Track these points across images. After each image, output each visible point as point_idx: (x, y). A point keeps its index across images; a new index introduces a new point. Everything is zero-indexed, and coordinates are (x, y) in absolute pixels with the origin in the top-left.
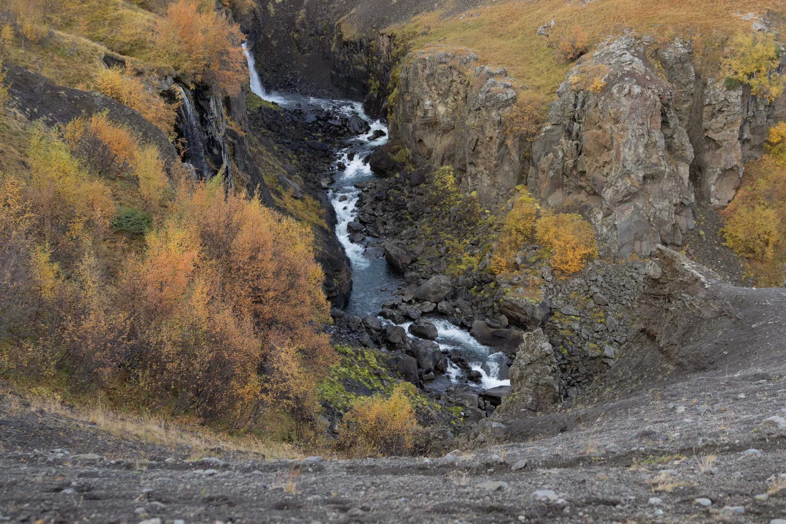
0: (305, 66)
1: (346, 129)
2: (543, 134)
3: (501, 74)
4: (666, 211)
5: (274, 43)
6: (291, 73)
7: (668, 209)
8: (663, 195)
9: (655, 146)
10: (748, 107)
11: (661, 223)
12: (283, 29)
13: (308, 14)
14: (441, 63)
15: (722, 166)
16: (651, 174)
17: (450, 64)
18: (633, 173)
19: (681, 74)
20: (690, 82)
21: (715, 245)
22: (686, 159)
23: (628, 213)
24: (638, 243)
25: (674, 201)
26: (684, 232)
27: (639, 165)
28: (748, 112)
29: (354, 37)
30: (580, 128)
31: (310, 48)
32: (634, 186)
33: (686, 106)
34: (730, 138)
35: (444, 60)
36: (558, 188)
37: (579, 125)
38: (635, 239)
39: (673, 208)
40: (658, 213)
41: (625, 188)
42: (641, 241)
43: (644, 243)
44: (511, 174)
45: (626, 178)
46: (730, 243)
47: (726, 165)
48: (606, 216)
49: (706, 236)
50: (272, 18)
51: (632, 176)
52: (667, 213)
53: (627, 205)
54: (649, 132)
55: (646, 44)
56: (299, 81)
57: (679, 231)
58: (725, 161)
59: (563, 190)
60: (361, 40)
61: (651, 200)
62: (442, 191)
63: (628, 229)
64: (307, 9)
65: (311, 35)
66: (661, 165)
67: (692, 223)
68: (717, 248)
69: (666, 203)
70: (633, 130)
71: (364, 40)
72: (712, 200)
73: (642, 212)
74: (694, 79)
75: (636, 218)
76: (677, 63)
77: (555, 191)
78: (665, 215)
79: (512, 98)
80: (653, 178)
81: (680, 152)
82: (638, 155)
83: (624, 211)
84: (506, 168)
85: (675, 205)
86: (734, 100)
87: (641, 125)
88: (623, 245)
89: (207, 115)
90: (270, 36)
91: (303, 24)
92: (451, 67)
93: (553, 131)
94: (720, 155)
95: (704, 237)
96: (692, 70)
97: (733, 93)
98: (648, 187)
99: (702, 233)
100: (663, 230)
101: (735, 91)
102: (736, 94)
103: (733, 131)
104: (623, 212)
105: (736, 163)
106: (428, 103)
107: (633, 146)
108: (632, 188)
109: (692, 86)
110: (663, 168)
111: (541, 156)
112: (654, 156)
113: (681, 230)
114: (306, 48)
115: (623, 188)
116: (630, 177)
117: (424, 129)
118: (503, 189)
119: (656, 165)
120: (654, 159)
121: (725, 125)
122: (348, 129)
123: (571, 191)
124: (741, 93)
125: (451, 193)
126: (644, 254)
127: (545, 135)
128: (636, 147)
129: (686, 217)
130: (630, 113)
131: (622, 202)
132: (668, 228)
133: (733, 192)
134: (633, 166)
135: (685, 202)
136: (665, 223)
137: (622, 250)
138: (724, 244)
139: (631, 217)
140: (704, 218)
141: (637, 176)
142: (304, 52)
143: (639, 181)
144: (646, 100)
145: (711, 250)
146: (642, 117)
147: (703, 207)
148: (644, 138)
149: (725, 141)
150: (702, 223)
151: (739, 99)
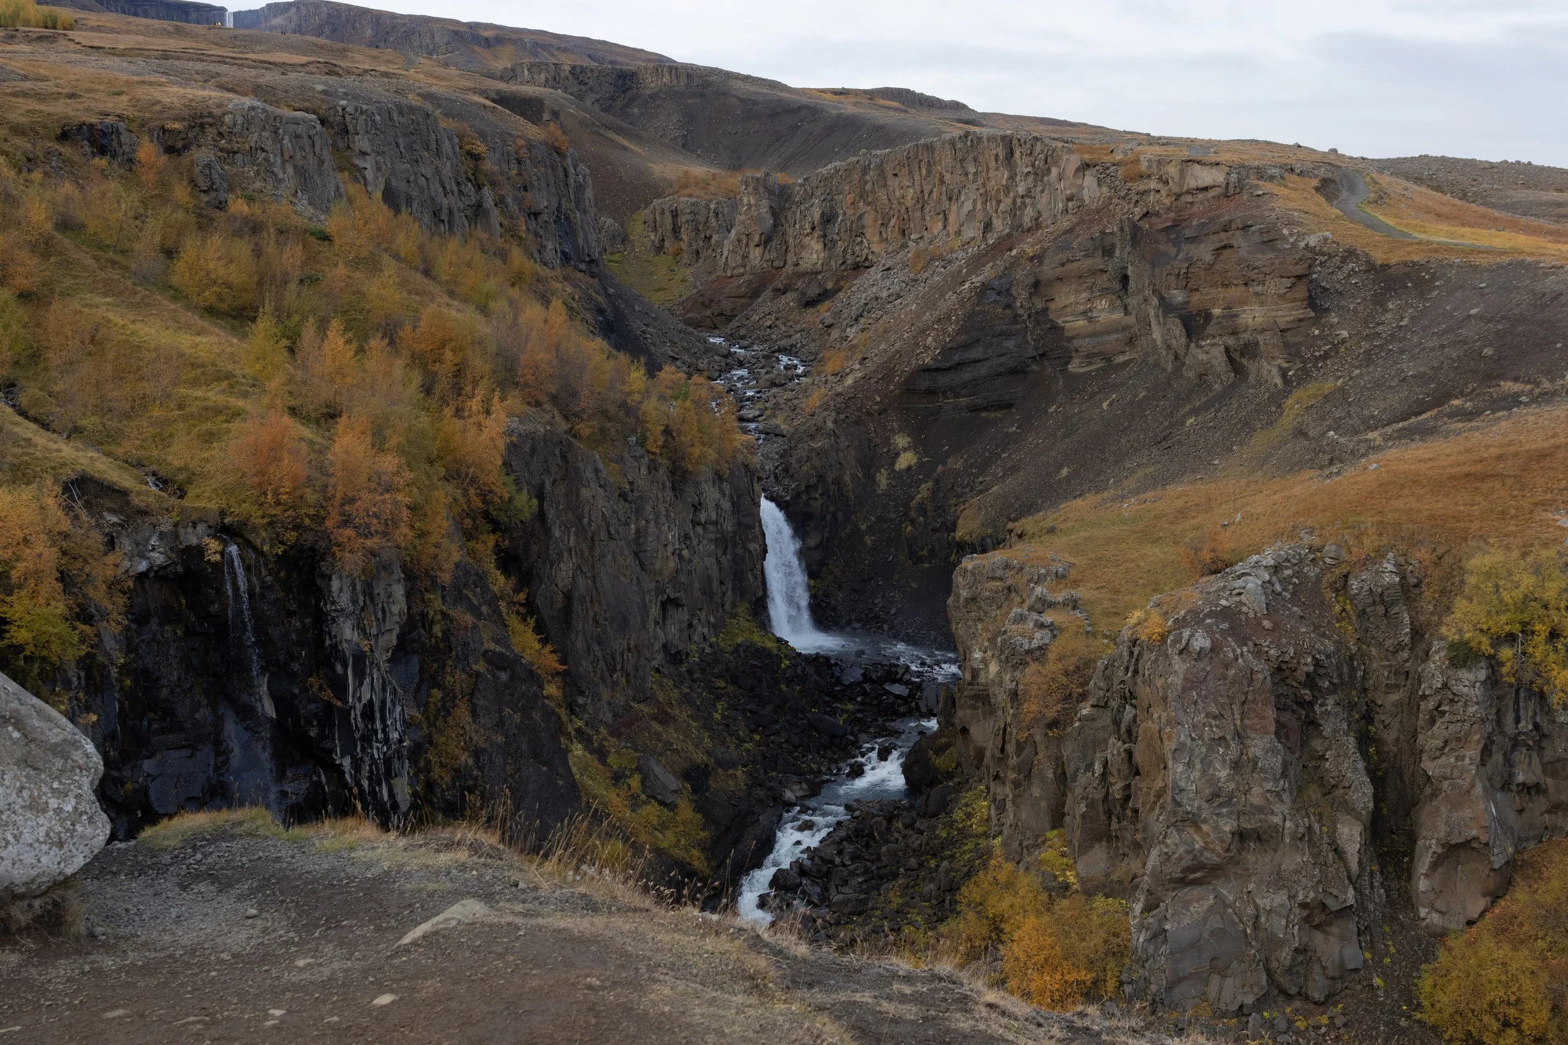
0: (914, 585)
1: (913, 705)
2: (1077, 724)
3: (1065, 604)
4: (1280, 915)
5: (868, 540)
6: (884, 597)
7: (1284, 912)
8: (1279, 880)
9: (1255, 767)
10: (1517, 711)
11: (1272, 943)
12: (893, 516)
13: (934, 492)
14: (993, 579)
15: (1442, 835)
16: (1254, 830)
17: (1009, 582)
18: (1205, 821)
19: (1383, 627)
20: (1400, 647)
21: (1402, 1014)
22: (1353, 809)
23: (1198, 909)
24: (1215, 979)
25: (1301, 897)
26: (1330, 972)
27: (1221, 805)
28: (1518, 720)
29: (971, 534)
30: (1135, 717)
31: (933, 554)
32: (1213, 851)
33: (1395, 697)
34: (1456, 773)
35: (999, 573)
36: (1100, 840)
37: (1134, 711)
38: (1213, 970)
39: (1297, 911)
40: (1263, 919)
41: (1188, 852)
42: (1224, 977)
43: (1229, 981)
44: (1044, 804)
45: (1191, 830)
46: (1428, 1016)
47: (1449, 834)
48: (1148, 909)
49: (1386, 991)
50: (879, 496)
51: (1205, 827)
52: (1283, 922)
53: (1197, 891)
54: (1239, 736)
55: (1328, 561)
56: (893, 611)
57: (1317, 969)
58: (1448, 824)
59: (1109, 848)
60: (983, 539)
61: (1251, 886)
62: (959, 830)
63: (1195, 945)
64: (937, 482)
65: (934, 530)
66: (1273, 813)
67: (1354, 955)
68: (1403, 1023)
69: (1281, 898)
70: (1194, 727)
71: (988, 540)
72: (1423, 912)
73: (1230, 910)
74: (1407, 639)
75: (1215, 922)
76: (1374, 603)
77: (1091, 847)
78: (1277, 925)
79: (1040, 648)
80: (1259, 839)
81: (1341, 791)
82: (1213, 781)
83: (1189, 903)
84: (1036, 791)
85: (1303, 905)
86: (1466, 690)
87: (1215, 717)
88: (1181, 980)
89: (326, 604)
90: (864, 527)
91: (922, 510)
92: (1009, 588)
93: (1094, 719)
94: (1438, 809)
95: (1381, 993)
96: (1407, 620)
97: (1465, 675)
98: (1251, 858)
99: (1378, 981)
100: (1277, 960)
101: (1470, 670)
102: (1471, 677)
103: (1463, 758)
104: (1187, 904)
105: (1474, 833)
106: (978, 655)
107: (1197, 761)
108: (1207, 854)
109: (1405, 654)
110: (1277, 820)
111: (1077, 770)
112: (1256, 790)
113: (1324, 968)
114: (925, 553)
115: (1181, 850)
116: (1198, 829)
117: (974, 708)
118: (1029, 834)
119: (1260, 809)
120: (1256, 797)
121: (1446, 742)
122: (917, 704)
123: (1127, 851)
124: (1482, 675)
125: (971, 836)
126: (1223, 1007)
127: (1081, 728)
128: (1206, 764)
129: (1343, 938)
130: (1185, 690)
131: (1182, 882)
132: (1285, 955)
133: (1482, 903)
134: (1205, 805)
135: (1331, 903)
136: (1280, 944)
137: (1177, 991)
138: (1418, 1016)
139: (1206, 919)
140: (1393, 950)
141: (1217, 828)
142: (919, 560)
143: (1222, 841)
144: (1227, 666)
145: (1387, 1024)
146: (1216, 702)
147: (1402, 924)
148: (1228, 747)
149: (1446, 778)
150: (1387, 960)
151: (1478, 691)
